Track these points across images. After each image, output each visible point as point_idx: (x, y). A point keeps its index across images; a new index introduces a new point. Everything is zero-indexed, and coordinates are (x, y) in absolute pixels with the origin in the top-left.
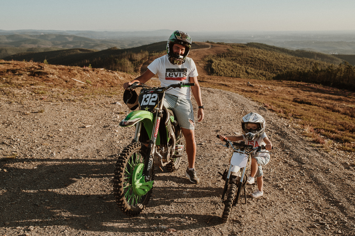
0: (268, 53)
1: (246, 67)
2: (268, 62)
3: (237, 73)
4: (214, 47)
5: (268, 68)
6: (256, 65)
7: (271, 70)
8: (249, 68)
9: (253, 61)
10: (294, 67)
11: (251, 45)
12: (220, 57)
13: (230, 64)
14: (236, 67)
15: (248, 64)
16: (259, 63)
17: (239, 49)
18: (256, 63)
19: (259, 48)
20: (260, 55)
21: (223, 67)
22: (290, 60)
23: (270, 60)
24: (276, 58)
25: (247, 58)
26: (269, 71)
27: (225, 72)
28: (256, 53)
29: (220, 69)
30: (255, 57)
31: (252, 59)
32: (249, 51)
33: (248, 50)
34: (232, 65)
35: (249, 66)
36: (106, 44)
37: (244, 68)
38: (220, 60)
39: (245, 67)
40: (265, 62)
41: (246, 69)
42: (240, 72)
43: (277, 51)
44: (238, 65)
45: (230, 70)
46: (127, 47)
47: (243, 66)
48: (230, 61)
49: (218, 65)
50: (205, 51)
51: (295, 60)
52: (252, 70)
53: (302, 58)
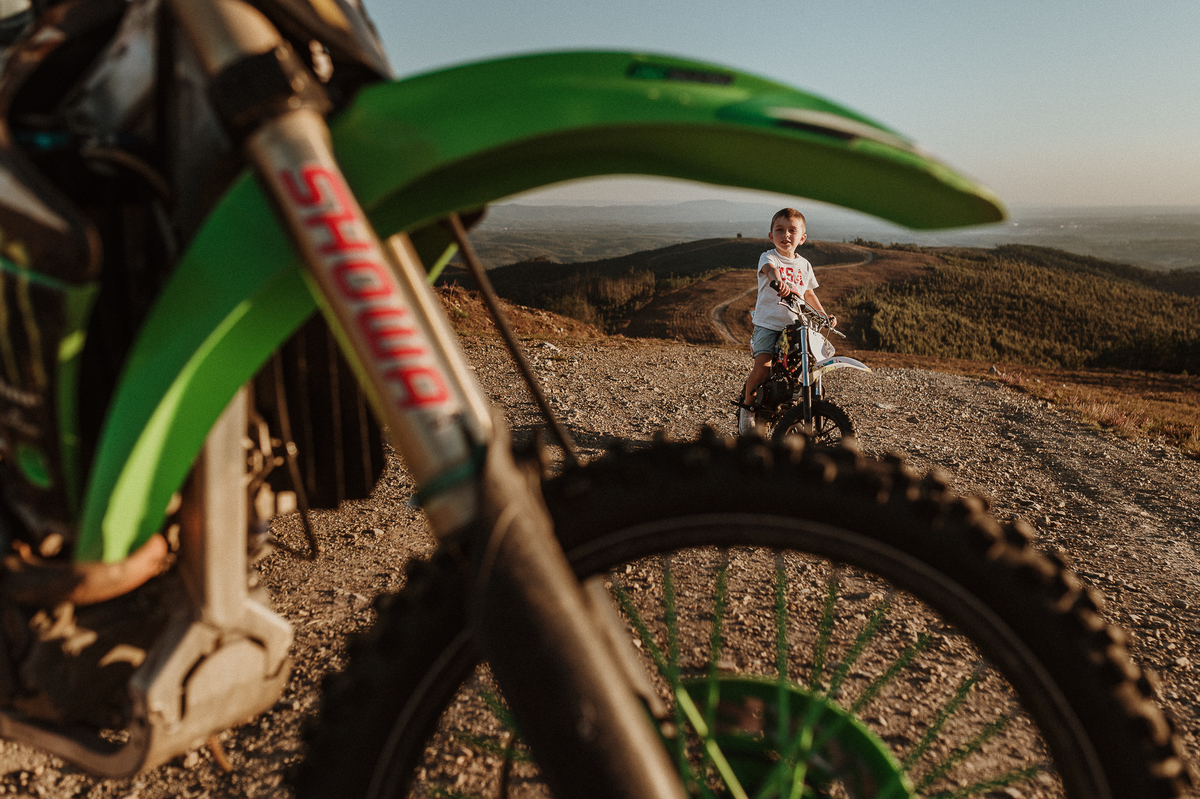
0: (1071, 280)
1: (993, 326)
2: (1072, 312)
3: (959, 347)
4: (882, 257)
5: (1072, 332)
6: (1027, 321)
7: (1082, 340)
8: (1005, 331)
9: (1017, 309)
10: (1163, 328)
11: (1012, 253)
12: (903, 294)
13: (936, 316)
14: (959, 326)
15: (1002, 316)
16: (1037, 314)
17: (969, 266)
18: (1028, 316)
19: (1040, 264)
20: (1041, 288)
21: (912, 327)
22: (1151, 305)
23: (1079, 303)
24: (1098, 299)
25: (996, 298)
26: (1073, 344)
27: (919, 343)
28: (1029, 280)
29: (902, 333)
30: (1023, 293)
31: (1015, 301)
32: (1001, 274)
33: (1001, 270)
34: (943, 320)
35: (1004, 326)
36: (513, 247)
37: (987, 332)
38: (903, 305)
39: (990, 330)
40: (1059, 310)
41: (994, 334)
42: (972, 346)
43: (1102, 276)
44: (964, 320)
45: (935, 337)
46: (581, 257)
47: (981, 323)
48: (937, 307)
49: (895, 319)
50: (851, 271)
51: (1167, 307)
52: (1013, 340)
53: (1193, 299)
